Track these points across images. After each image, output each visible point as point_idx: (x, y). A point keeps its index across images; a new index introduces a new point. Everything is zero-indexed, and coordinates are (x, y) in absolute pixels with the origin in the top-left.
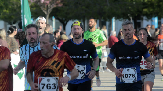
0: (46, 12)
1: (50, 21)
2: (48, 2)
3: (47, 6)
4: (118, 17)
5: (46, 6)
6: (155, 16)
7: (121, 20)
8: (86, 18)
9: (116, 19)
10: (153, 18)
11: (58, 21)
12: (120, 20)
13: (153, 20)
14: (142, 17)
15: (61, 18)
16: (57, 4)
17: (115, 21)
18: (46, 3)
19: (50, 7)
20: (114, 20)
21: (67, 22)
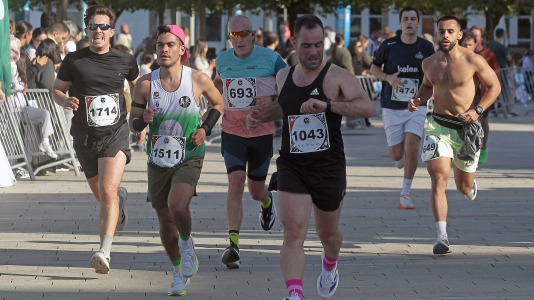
1: (76, 11)
6: (345, 6)
7: (258, 14)
8: (167, 5)
10: (339, 10)
12: (253, 13)
13: (340, 16)
14: (312, 5)
21: (122, 11)
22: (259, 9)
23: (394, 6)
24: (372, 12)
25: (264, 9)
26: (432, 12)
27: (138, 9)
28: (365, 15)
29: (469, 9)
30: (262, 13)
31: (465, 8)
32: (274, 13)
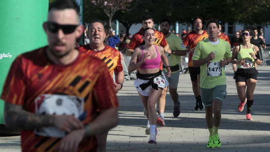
0: (109, 15)
1: (114, 24)
2: (111, 4)
3: (111, 8)
4: (181, 22)
5: (109, 8)
7: (185, 25)
9: (179, 23)
11: (121, 24)
12: (183, 25)
15: (124, 21)
16: (120, 7)
17: (179, 25)
18: (110, 6)
19: (113, 10)
20: (177, 24)
21: (131, 25)
22: (185, 23)
23: (238, 21)
24: (229, 24)
25: (187, 23)
26: (252, 24)
27: (138, 23)
28: (226, 26)
29: (268, 23)
30: (186, 25)
31: (266, 22)
32: (191, 25)
